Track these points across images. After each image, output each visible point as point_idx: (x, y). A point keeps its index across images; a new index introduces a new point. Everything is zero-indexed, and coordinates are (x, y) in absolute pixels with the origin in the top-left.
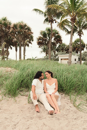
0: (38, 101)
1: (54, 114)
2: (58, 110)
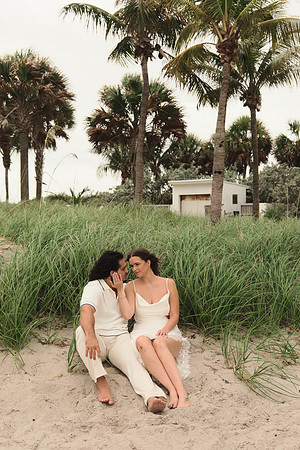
0: (107, 363)
1: (167, 408)
2: (182, 396)
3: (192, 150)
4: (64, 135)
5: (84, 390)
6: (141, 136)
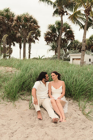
0: (41, 107)
2: (64, 118)
3: (77, 45)
4: (38, 39)
5: (33, 115)
6: (60, 39)
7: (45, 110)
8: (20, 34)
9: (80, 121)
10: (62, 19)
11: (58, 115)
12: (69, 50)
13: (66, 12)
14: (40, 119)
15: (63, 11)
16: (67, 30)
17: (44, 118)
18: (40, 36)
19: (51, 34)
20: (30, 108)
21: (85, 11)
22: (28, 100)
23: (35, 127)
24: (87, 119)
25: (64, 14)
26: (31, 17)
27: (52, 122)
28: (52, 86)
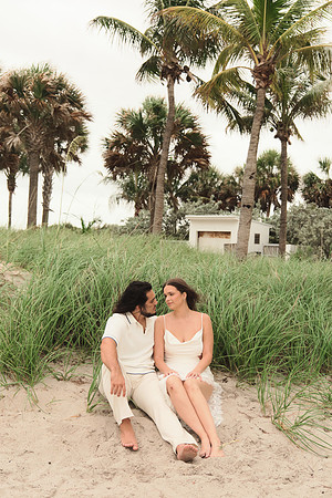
3: (213, 184)
4: (76, 159)
5: (106, 433)
6: (162, 162)
7: (146, 415)
8: (18, 139)
9: (269, 453)
10: (171, 93)
11: (192, 432)
12: (184, 200)
13: (186, 69)
14: (131, 448)
15: (176, 67)
16: (186, 131)
17: (145, 443)
18: (84, 148)
19: (130, 143)
20: (90, 411)
21: (257, 72)
22: (80, 382)
23: (117, 479)
24: (291, 447)
25: (178, 78)
26: (61, 80)
27: (176, 459)
28: (167, 331)
